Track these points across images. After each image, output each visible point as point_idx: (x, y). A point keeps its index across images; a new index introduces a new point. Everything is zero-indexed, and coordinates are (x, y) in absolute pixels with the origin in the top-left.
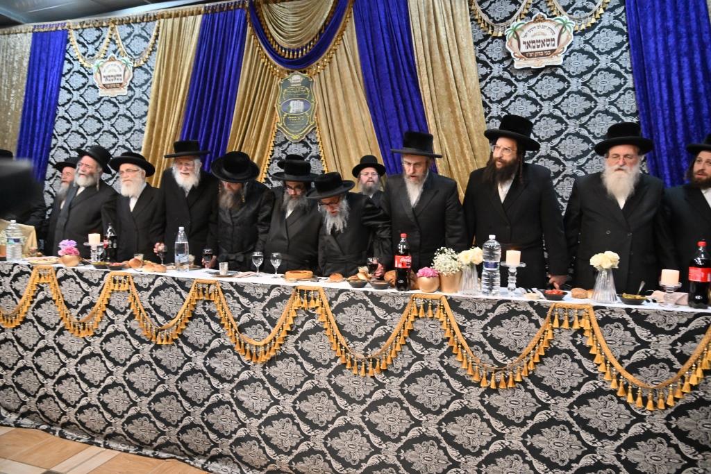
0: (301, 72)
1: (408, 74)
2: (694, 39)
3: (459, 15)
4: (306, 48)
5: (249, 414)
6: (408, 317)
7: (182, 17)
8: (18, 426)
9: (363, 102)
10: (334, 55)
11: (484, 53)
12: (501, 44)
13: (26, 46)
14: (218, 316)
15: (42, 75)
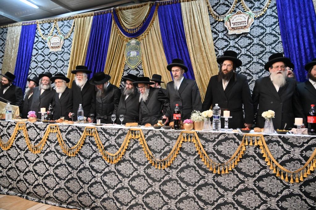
0: (135, 39)
1: (182, 38)
2: (308, 19)
3: (203, 12)
4: (137, 29)
5: (109, 188)
6: (179, 142)
7: (84, 17)
8: (8, 194)
9: (162, 51)
10: (150, 31)
11: (215, 28)
12: (222, 24)
13: (19, 31)
14: (95, 143)
15: (25, 43)
